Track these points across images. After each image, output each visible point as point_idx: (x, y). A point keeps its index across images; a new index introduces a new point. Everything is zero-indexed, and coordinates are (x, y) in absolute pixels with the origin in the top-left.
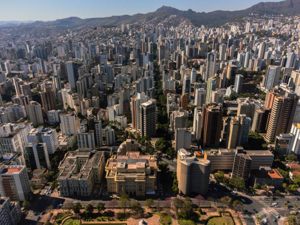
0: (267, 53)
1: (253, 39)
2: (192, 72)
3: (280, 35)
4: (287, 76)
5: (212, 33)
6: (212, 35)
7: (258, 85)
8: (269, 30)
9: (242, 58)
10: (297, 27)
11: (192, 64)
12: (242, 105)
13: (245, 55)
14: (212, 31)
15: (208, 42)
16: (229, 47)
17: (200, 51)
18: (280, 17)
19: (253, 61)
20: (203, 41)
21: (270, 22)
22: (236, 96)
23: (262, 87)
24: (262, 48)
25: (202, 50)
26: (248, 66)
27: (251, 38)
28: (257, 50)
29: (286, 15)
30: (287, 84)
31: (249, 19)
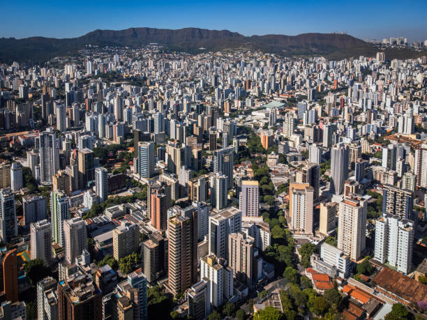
0: (125, 111)
1: (101, 87)
2: (12, 172)
3: (132, 77)
4: (162, 150)
5: (35, 78)
6: (36, 82)
7: (128, 170)
8: (117, 69)
9: (94, 124)
10: (148, 64)
11: (8, 146)
12: (120, 233)
13: (97, 119)
14: (34, 74)
15: (30, 96)
16: (70, 105)
17: (19, 117)
18: (126, 49)
19: (111, 127)
20: (21, 95)
21: (116, 57)
22: (102, 205)
23: (134, 174)
24: (118, 104)
25: (23, 115)
26: (104, 136)
27: (98, 86)
28: (112, 106)
29: (132, 47)
30: (165, 161)
31: (87, 52)
